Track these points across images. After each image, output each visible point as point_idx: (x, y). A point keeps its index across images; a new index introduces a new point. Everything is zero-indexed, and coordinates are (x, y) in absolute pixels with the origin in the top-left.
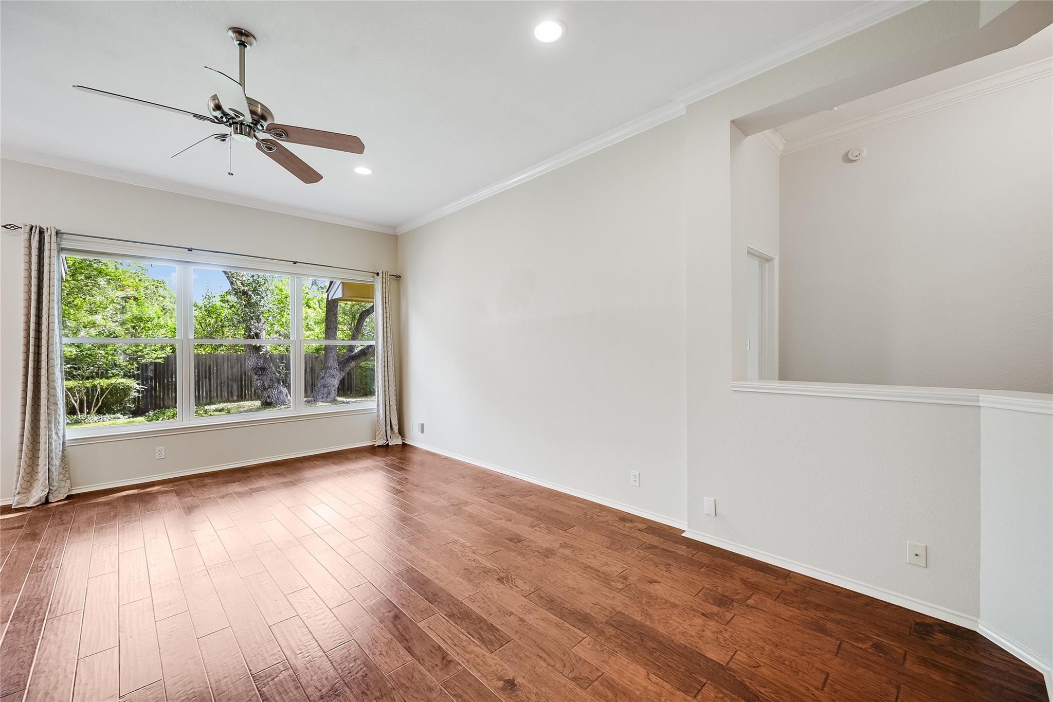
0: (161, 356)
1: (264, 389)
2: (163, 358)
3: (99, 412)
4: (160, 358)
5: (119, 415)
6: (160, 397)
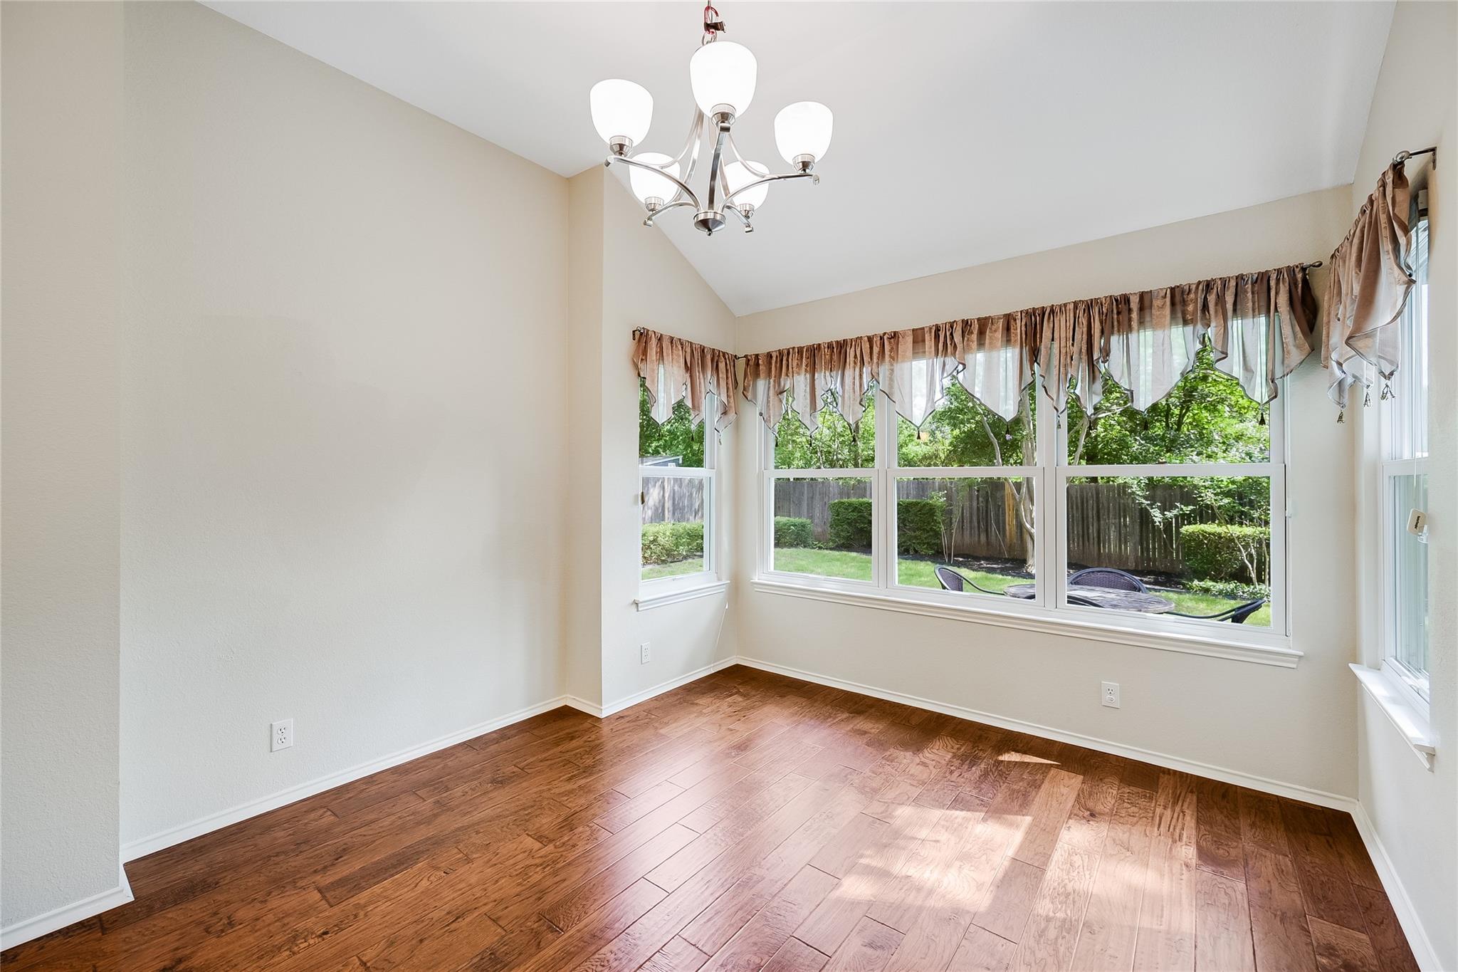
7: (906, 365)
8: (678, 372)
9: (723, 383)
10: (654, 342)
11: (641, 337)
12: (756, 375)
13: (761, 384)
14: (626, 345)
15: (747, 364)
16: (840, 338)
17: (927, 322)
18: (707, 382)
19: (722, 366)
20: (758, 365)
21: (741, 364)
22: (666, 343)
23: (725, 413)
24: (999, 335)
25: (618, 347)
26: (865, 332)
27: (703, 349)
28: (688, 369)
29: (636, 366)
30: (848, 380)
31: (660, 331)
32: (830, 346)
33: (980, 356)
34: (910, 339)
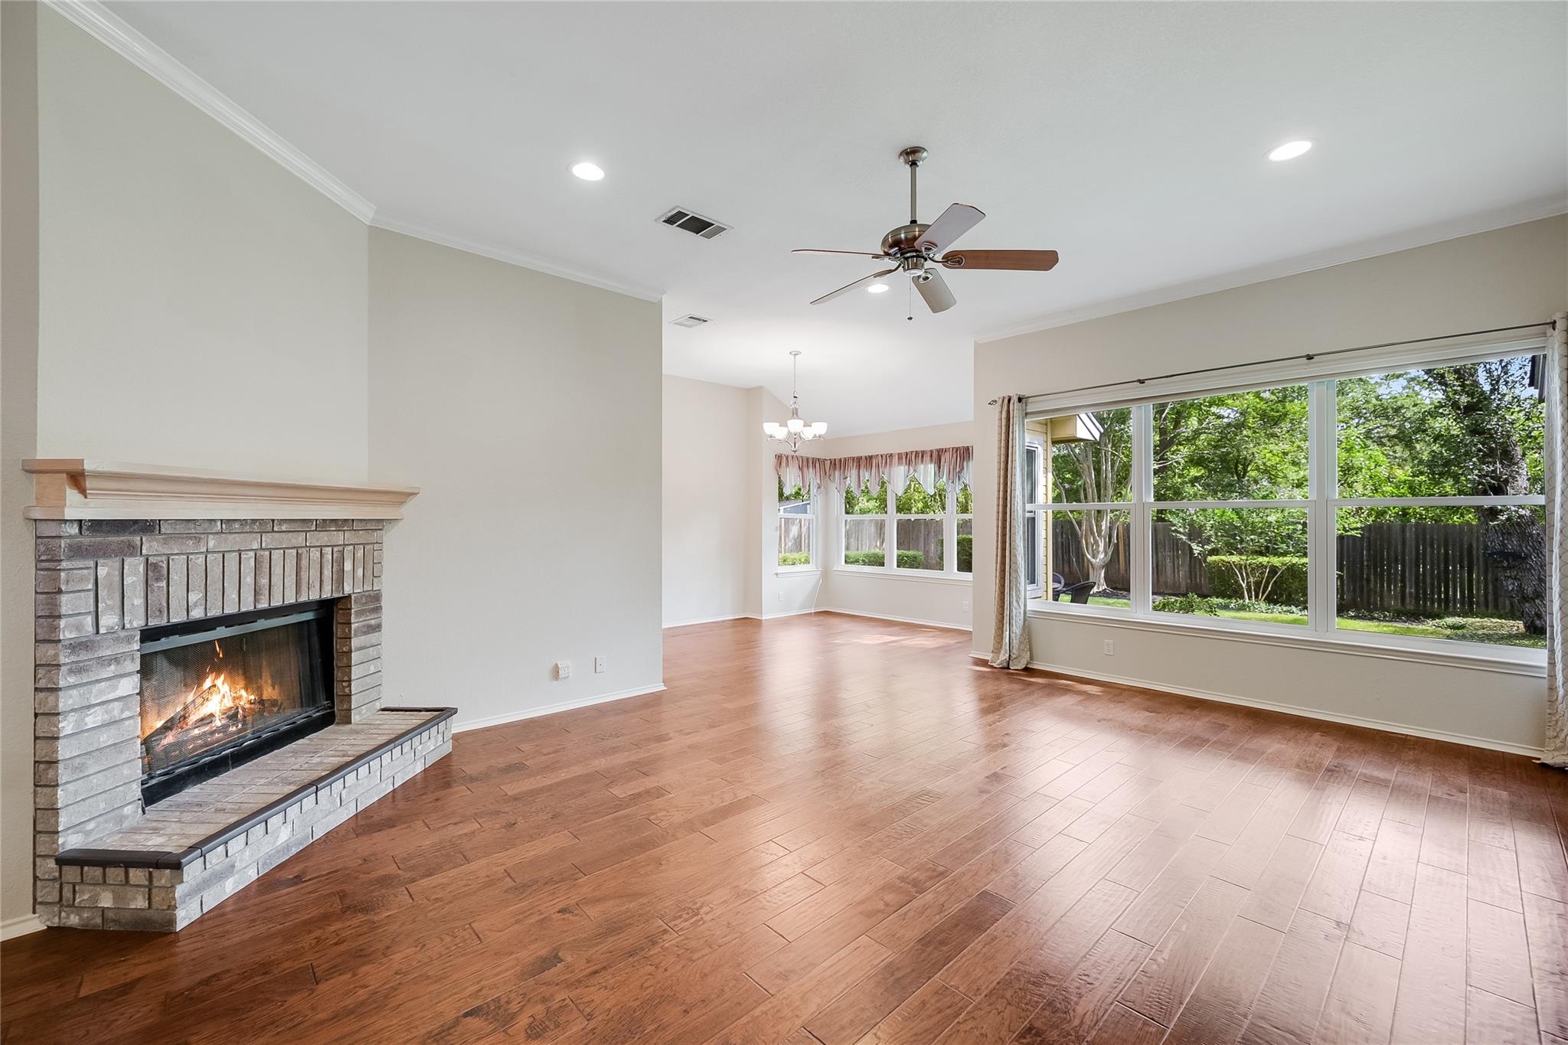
0: (1354, 525)
1: (1524, 598)
2: (1361, 528)
3: (1270, 600)
4: (1357, 529)
5: (1294, 608)
6: (1376, 592)
7: (896, 469)
8: (796, 470)
9: (818, 474)
10: (785, 458)
11: (779, 457)
12: (835, 469)
13: (837, 473)
14: (773, 461)
15: (831, 462)
16: (870, 455)
17: (903, 451)
18: (810, 474)
19: (817, 465)
20: (835, 464)
21: (828, 463)
22: (790, 458)
23: (819, 488)
24: (929, 458)
25: (770, 462)
26: (880, 453)
27: (808, 459)
28: (801, 469)
29: (777, 470)
30: (873, 474)
31: (787, 454)
32: (866, 457)
33: (922, 466)
34: (897, 457)
